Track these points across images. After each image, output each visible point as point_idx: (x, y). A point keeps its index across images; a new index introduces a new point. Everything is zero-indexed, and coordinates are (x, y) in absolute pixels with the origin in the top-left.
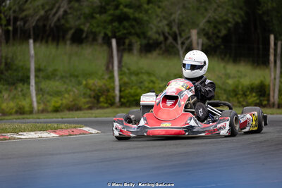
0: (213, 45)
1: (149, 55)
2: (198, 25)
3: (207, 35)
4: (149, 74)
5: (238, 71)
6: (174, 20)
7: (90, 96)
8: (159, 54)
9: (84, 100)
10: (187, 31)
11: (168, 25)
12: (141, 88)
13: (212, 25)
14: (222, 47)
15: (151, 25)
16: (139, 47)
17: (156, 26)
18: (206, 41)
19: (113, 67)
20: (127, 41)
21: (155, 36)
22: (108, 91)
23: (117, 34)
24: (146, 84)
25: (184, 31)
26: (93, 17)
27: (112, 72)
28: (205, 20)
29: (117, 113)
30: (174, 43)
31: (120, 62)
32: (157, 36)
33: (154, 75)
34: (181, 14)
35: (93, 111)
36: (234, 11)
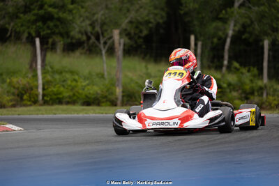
0: (135, 45)
1: (72, 54)
2: (120, 25)
3: (128, 35)
4: (72, 72)
5: (159, 71)
6: (97, 20)
7: (13, 94)
8: (81, 54)
9: (8, 98)
10: (109, 31)
11: (91, 25)
12: (63, 86)
13: (134, 25)
14: (144, 46)
15: (74, 25)
16: (62, 46)
17: (79, 26)
18: (127, 40)
19: (36, 65)
20: (50, 40)
21: (78, 36)
22: (32, 89)
23: (42, 34)
24: (69, 82)
25: (106, 31)
26: (17, 17)
27: (35, 70)
28: (127, 21)
29: (40, 110)
30: (96, 42)
31: (43, 61)
32: (80, 36)
33: (78, 74)
34: (103, 15)
35: (16, 109)
36: (156, 11)
